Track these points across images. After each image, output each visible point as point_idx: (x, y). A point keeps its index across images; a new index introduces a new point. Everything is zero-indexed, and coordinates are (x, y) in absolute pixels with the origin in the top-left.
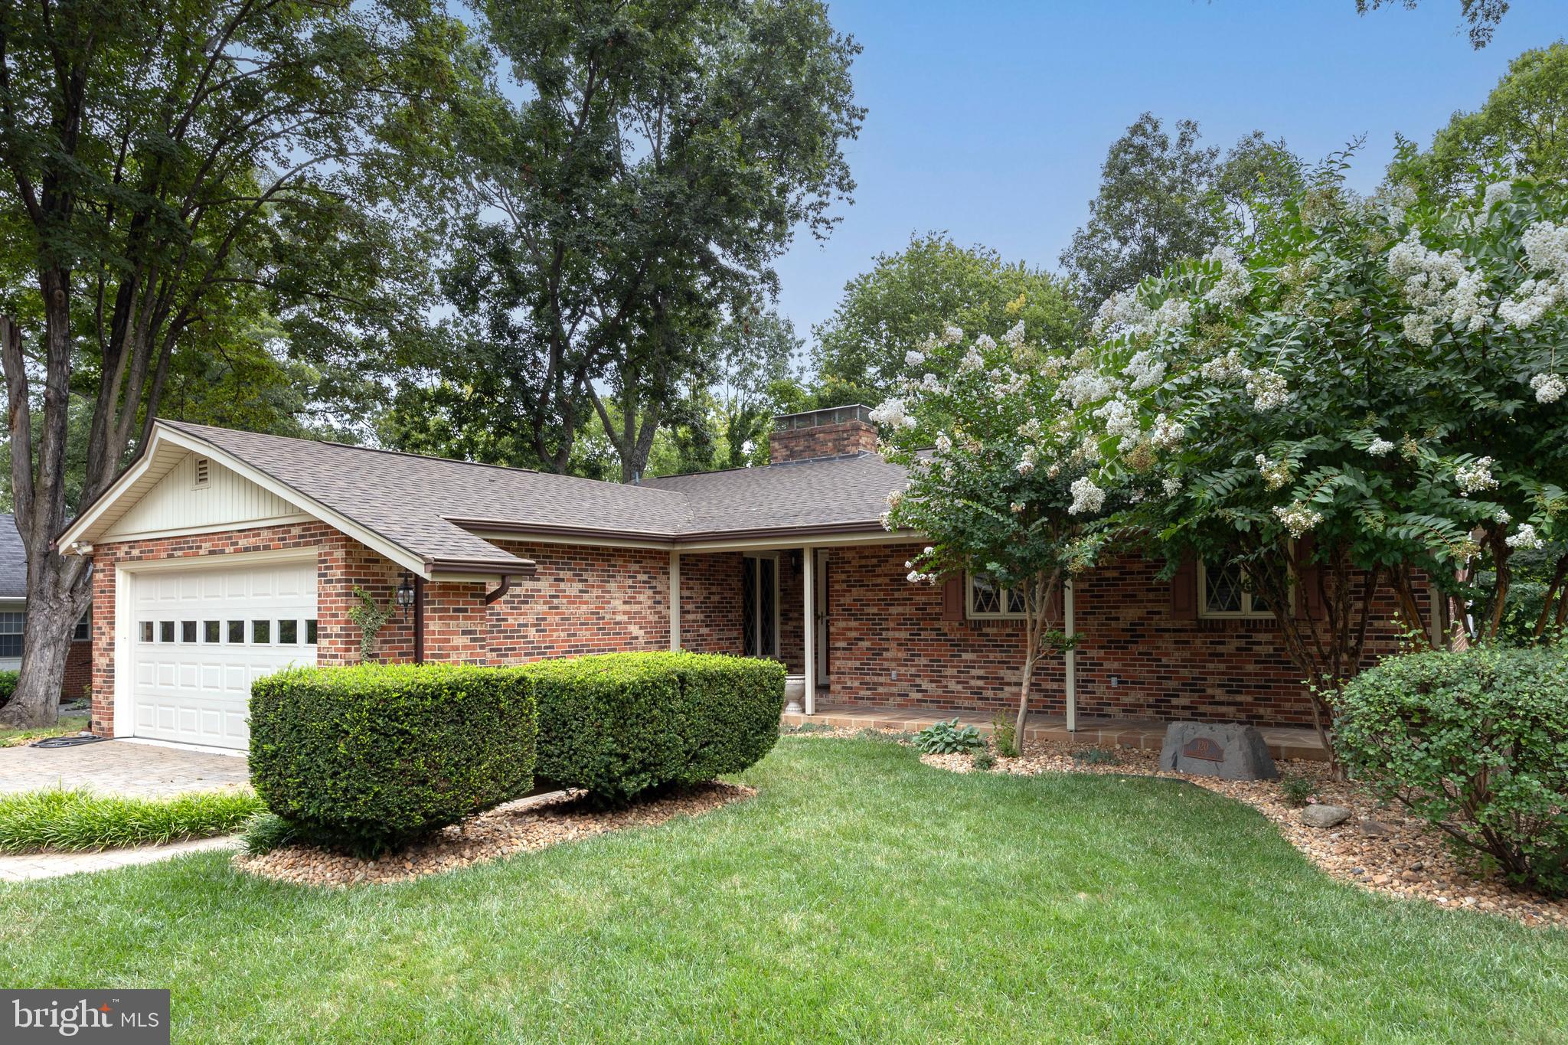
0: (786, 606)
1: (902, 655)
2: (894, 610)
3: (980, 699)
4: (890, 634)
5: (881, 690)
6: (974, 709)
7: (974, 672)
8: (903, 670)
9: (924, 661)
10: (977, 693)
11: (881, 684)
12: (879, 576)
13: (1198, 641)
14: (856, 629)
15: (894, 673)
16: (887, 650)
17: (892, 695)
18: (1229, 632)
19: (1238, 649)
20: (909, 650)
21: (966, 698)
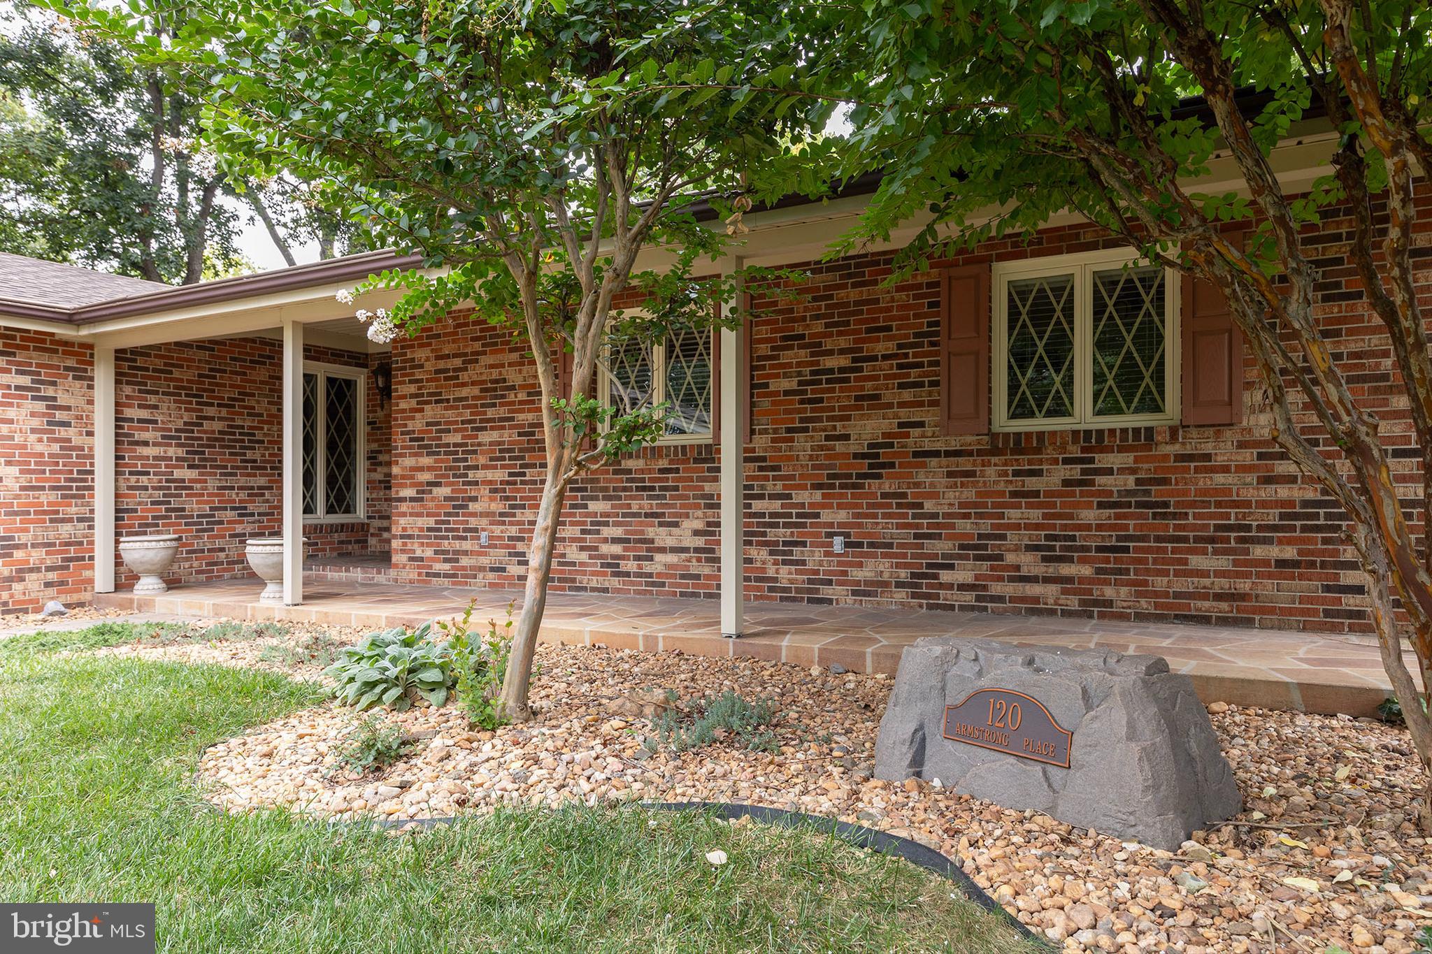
1: (497, 507)
2: (486, 437)
3: (614, 575)
4: (480, 475)
5: (465, 561)
6: (606, 590)
7: (607, 532)
8: (497, 530)
10: (612, 566)
11: (466, 553)
12: (464, 385)
13: (991, 472)
14: (430, 469)
15: (484, 535)
16: (475, 499)
17: (482, 569)
18: (1050, 452)
19: (1066, 483)
20: (507, 498)
21: (594, 573)
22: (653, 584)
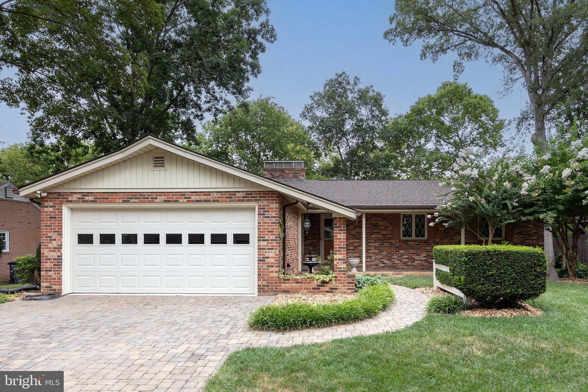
1: (377, 251)
2: (373, 236)
3: (406, 265)
4: (372, 244)
6: (404, 269)
7: (404, 257)
8: (376, 257)
9: (385, 253)
10: (405, 264)
11: (368, 262)
12: (367, 224)
14: (357, 243)
15: (373, 257)
16: (370, 250)
17: (372, 265)
20: (379, 250)
21: (401, 265)
22: (415, 267)
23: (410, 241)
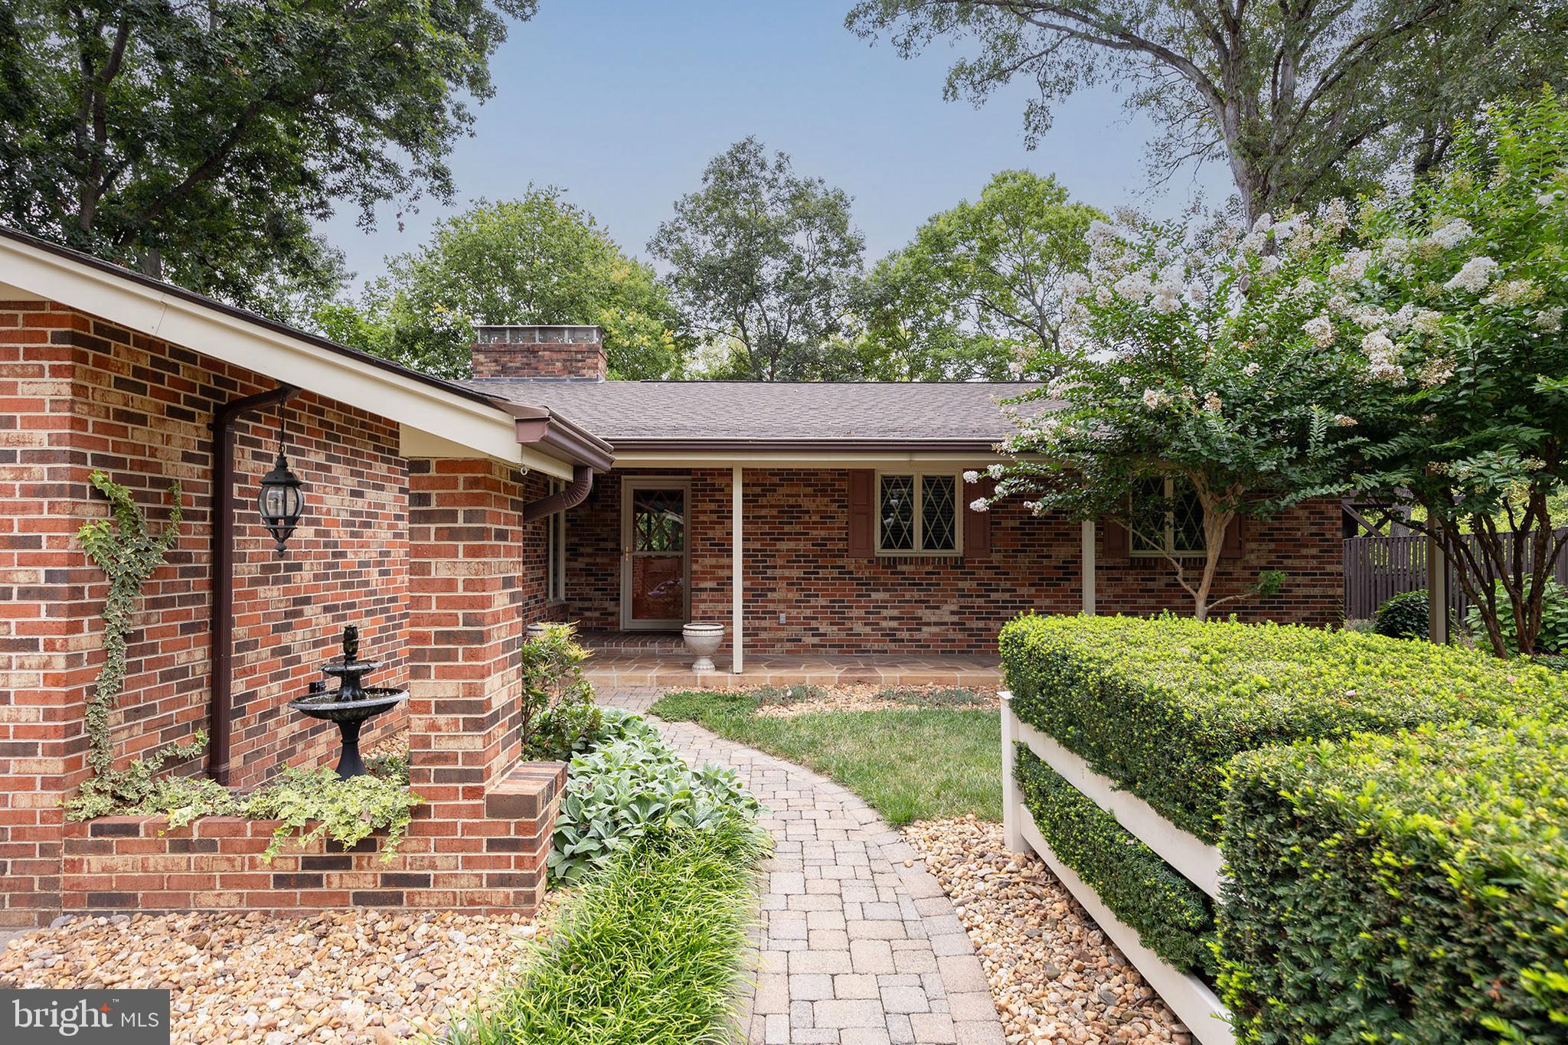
0: (575, 540)
1: (793, 595)
2: (783, 546)
3: (892, 641)
4: (778, 572)
5: (763, 635)
6: (885, 652)
7: (885, 613)
8: (794, 612)
9: (822, 601)
10: (891, 635)
11: (765, 629)
12: (762, 507)
13: (1130, 578)
15: (783, 616)
16: (774, 590)
17: (782, 640)
18: (1159, 569)
19: (1167, 585)
20: (803, 590)
21: (875, 641)
22: (922, 646)
23: (905, 561)
